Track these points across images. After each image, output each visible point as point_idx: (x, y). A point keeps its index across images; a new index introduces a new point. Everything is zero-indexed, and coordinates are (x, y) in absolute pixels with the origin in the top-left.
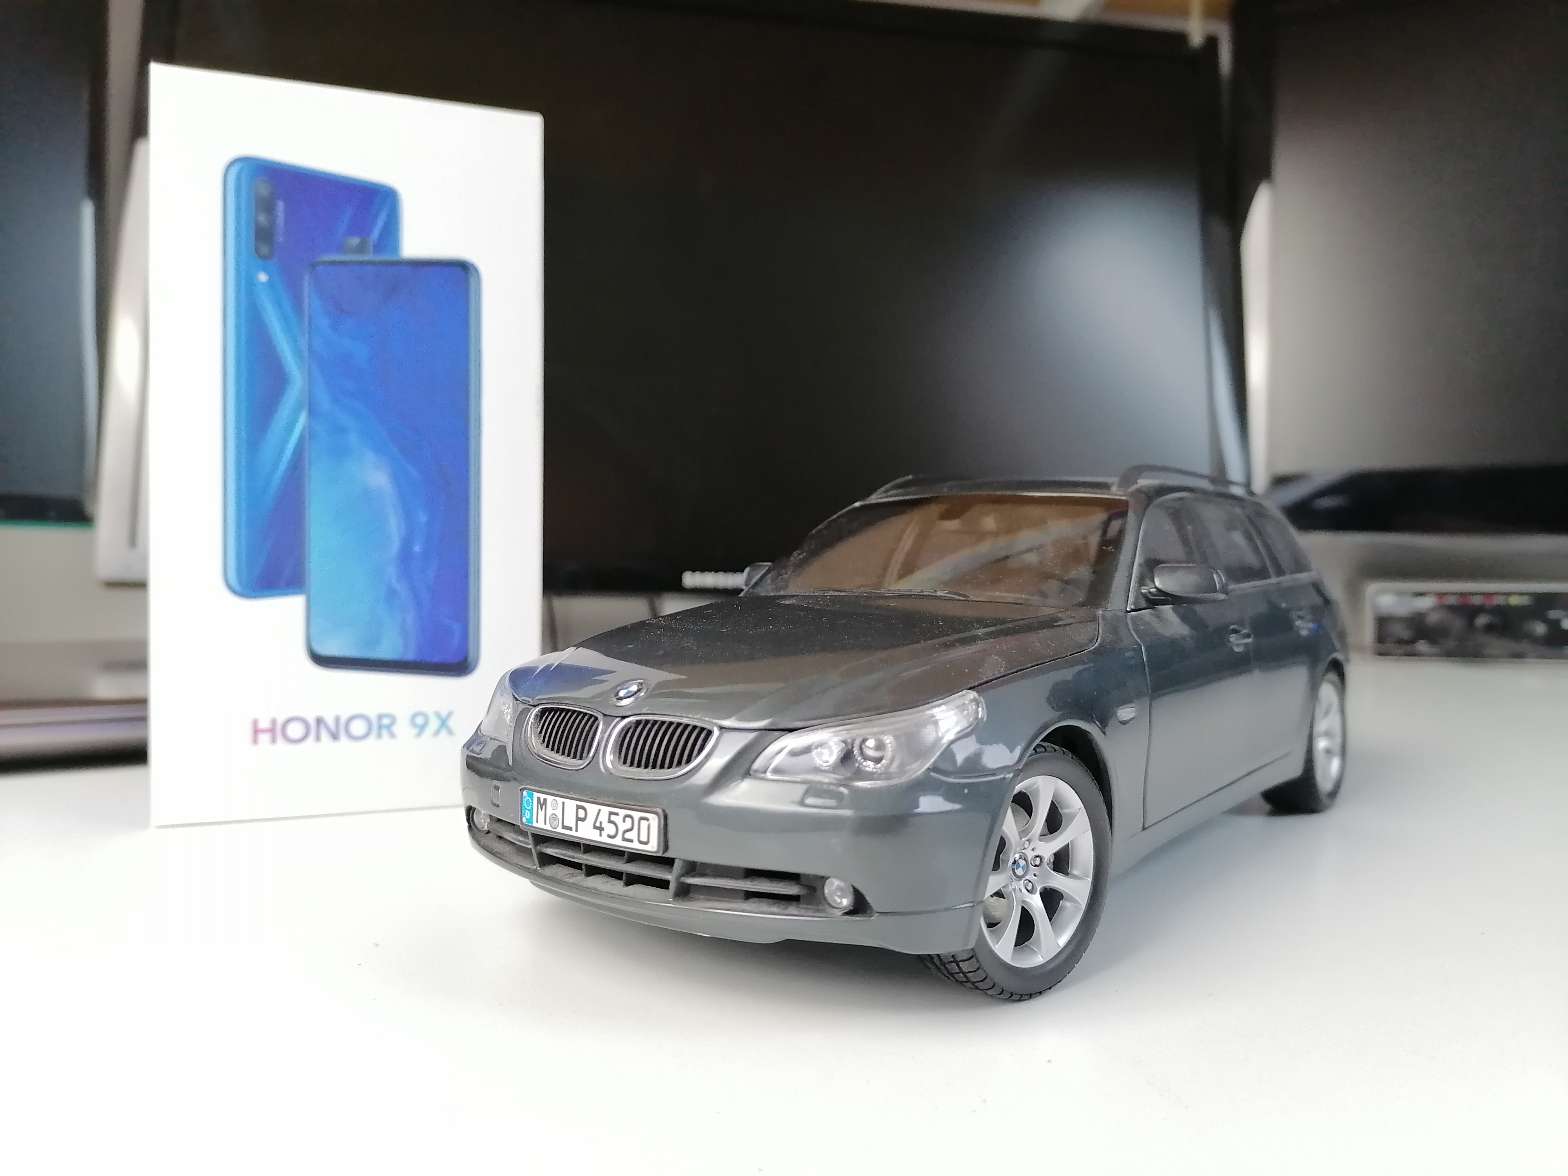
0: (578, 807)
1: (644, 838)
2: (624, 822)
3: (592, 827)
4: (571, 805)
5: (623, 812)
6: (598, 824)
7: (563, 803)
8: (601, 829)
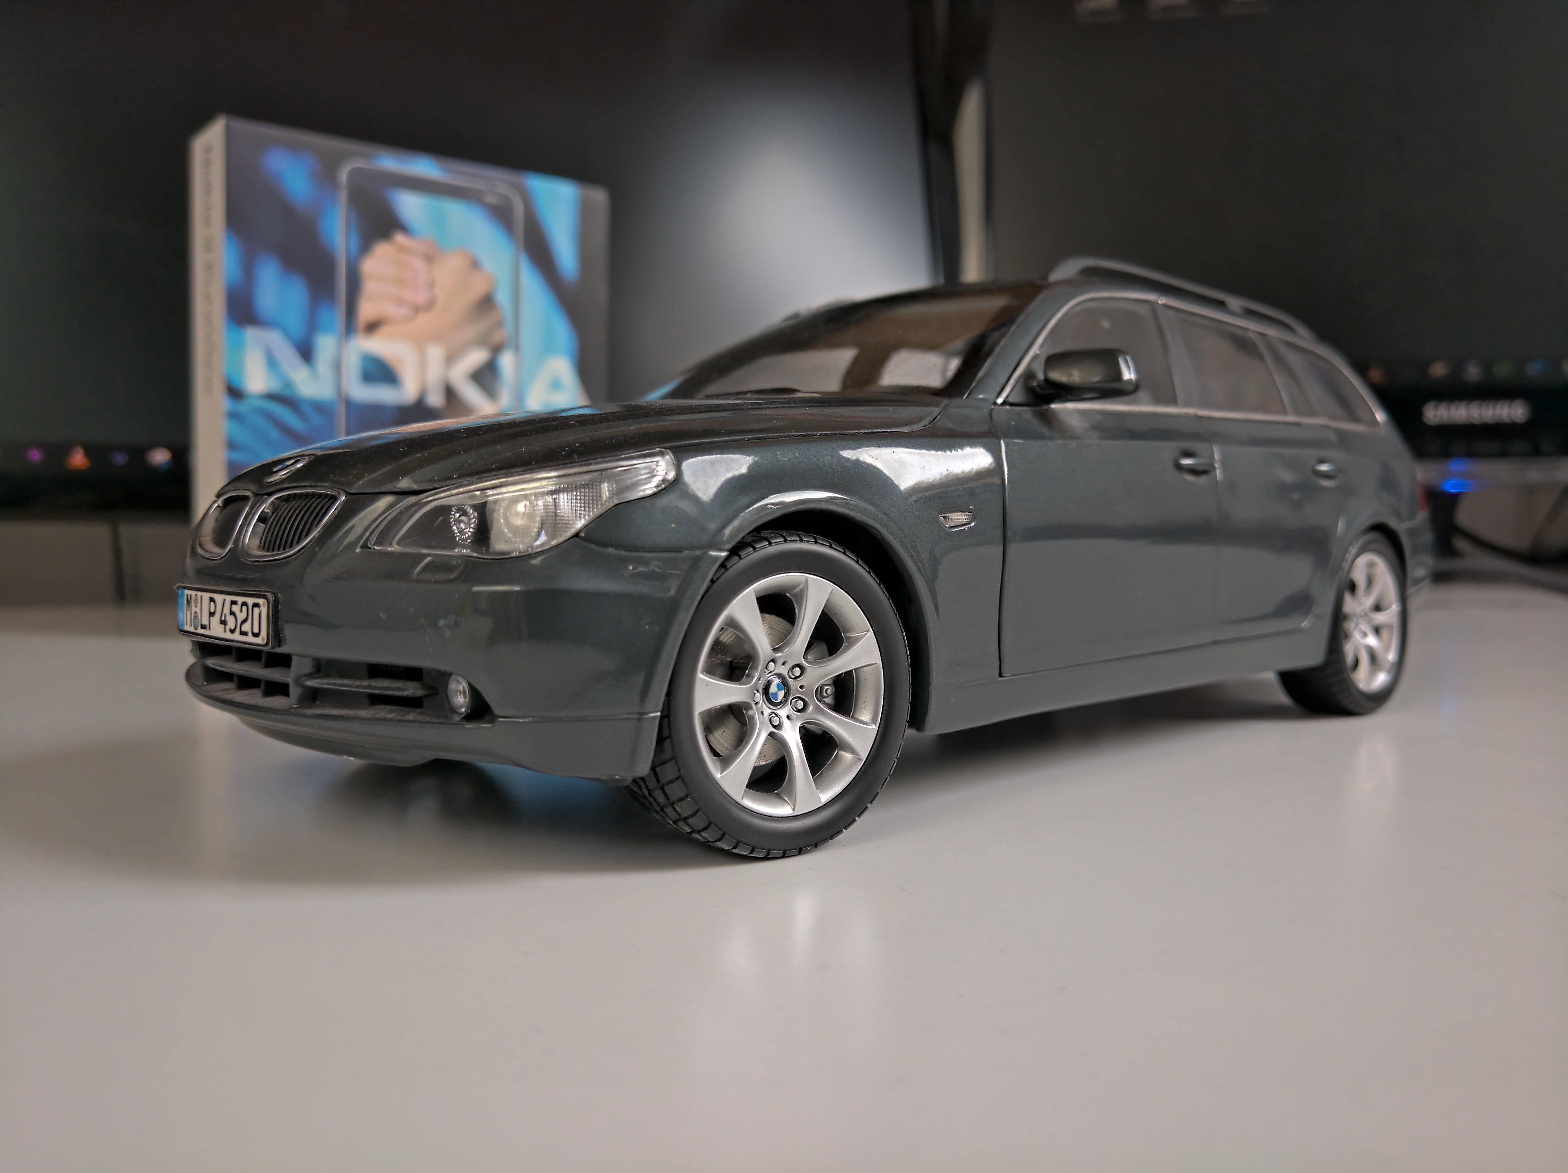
0: (212, 600)
1: (256, 630)
2: (241, 611)
3: (219, 621)
4: (206, 596)
5: (240, 599)
6: (223, 619)
7: (201, 597)
8: (224, 622)
